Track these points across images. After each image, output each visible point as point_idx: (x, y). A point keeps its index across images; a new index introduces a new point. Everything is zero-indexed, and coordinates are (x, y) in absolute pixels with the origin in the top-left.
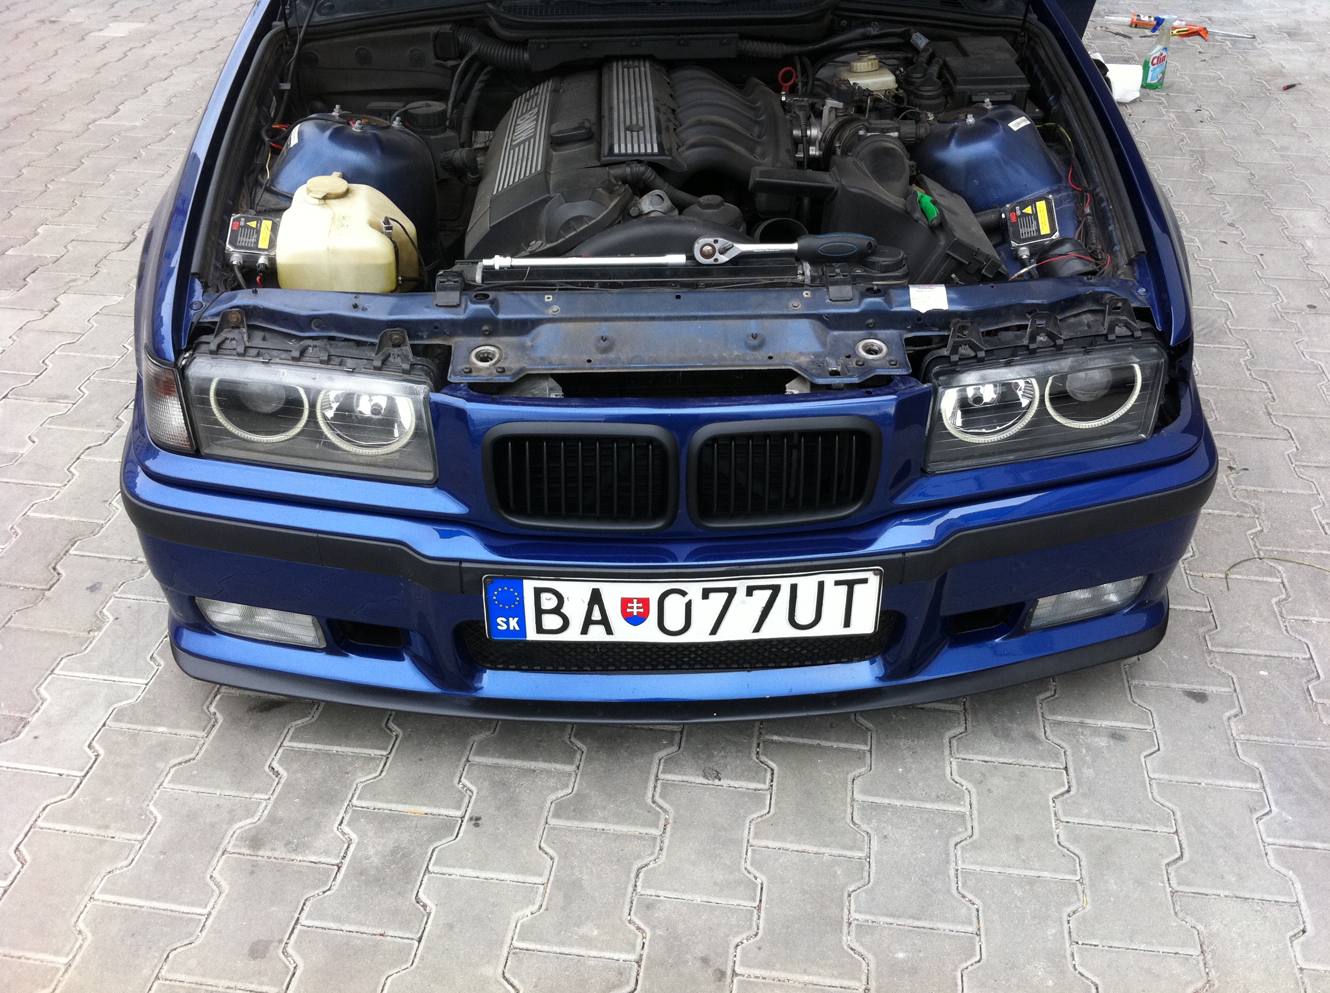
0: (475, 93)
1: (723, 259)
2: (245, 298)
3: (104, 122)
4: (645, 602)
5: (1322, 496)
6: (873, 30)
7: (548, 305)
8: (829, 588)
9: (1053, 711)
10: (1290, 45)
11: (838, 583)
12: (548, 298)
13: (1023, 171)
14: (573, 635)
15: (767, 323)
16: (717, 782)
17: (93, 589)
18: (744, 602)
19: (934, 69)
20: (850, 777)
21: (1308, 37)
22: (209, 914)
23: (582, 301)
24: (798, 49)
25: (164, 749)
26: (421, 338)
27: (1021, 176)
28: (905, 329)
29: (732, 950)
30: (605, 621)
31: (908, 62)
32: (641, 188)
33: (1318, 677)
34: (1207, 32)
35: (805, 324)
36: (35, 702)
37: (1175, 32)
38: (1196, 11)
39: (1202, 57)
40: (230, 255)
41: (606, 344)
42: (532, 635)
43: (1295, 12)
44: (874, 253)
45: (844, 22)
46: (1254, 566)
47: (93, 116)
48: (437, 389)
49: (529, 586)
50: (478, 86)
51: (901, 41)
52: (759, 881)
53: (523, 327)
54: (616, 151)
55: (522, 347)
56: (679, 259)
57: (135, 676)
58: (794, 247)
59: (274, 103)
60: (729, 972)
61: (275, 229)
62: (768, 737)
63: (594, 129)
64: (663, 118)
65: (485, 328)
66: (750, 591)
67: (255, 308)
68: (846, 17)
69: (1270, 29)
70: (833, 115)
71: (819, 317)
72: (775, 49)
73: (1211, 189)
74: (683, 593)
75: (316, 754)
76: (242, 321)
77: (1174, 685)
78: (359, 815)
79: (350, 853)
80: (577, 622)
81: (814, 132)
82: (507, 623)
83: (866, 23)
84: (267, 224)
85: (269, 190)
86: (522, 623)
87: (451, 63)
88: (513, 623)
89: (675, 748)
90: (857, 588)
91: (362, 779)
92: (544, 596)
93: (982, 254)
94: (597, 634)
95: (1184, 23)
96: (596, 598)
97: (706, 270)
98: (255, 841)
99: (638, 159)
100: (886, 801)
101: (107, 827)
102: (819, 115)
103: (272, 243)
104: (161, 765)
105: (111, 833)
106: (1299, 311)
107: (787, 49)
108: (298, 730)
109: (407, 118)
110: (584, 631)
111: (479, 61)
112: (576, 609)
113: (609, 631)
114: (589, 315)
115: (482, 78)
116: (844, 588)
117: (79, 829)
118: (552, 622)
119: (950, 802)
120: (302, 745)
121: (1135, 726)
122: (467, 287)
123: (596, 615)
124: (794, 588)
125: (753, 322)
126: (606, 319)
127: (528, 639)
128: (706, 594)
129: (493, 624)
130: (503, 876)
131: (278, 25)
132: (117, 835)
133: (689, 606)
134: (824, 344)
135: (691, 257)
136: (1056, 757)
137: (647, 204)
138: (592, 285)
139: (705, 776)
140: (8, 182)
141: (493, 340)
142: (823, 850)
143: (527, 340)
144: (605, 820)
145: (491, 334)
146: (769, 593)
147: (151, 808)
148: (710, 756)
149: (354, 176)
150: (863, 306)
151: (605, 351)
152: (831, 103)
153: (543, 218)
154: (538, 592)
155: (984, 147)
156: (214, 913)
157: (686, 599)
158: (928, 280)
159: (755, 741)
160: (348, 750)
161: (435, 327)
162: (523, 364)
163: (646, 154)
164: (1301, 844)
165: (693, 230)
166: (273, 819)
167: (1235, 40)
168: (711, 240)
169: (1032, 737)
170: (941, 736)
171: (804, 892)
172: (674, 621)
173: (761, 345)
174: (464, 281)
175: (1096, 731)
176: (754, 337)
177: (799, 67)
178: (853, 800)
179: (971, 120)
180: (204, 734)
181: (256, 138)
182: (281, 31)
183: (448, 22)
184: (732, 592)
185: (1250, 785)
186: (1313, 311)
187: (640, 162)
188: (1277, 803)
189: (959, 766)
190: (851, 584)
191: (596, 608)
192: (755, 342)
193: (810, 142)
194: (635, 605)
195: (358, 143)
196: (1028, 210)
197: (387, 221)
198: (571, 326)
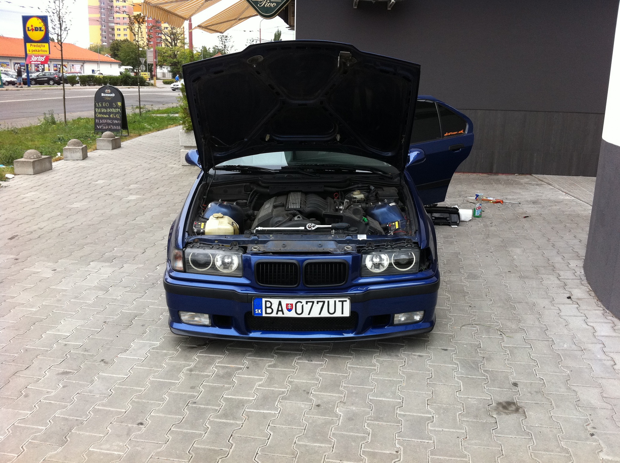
0: (254, 200)
1: (313, 229)
2: (199, 237)
3: (131, 222)
4: (292, 305)
5: (496, 313)
6: (360, 185)
7: (271, 237)
8: (337, 302)
9: (404, 351)
10: (533, 206)
11: (339, 301)
12: (271, 236)
13: (393, 215)
14: (274, 315)
15: (323, 242)
16: (311, 362)
17: (143, 326)
18: (316, 306)
19: (374, 194)
20: (347, 362)
21: (540, 203)
22: (180, 382)
23: (279, 236)
24: (340, 189)
25: (166, 355)
26: (241, 244)
27: (393, 216)
28: (356, 244)
29: (311, 389)
30: (282, 311)
31: (369, 192)
32: (294, 215)
33: (481, 347)
34: (503, 202)
35: (333, 242)
36: (130, 346)
37: (491, 202)
38: (502, 196)
39: (499, 209)
40: (194, 229)
41: (284, 246)
42: (264, 315)
43: (539, 196)
44: (349, 228)
45: (352, 183)
46: (469, 326)
47: (128, 221)
48: (244, 254)
49: (264, 300)
50: (255, 198)
51: (367, 188)
52: (320, 379)
53: (264, 242)
54: (289, 207)
55: (264, 247)
56: (303, 228)
57: (157, 342)
58: (330, 226)
59: (202, 201)
60: (310, 393)
61: (205, 225)
62: (326, 355)
63: (285, 203)
64: (302, 203)
65: (256, 242)
66: (318, 302)
67: (201, 238)
68: (353, 182)
69: (527, 201)
70: (347, 203)
71: (335, 241)
72: (334, 189)
73: (488, 243)
74: (301, 302)
75: (206, 356)
76: (198, 241)
77: (439, 348)
78: (216, 367)
79: (215, 373)
80: (275, 311)
81: (341, 207)
82: (258, 311)
83: (358, 184)
84: (203, 224)
85: (203, 218)
86: (262, 311)
87: (248, 193)
88: (260, 311)
89: (301, 356)
90: (344, 303)
91: (218, 360)
92: (268, 303)
93: (377, 230)
94: (280, 315)
95: (495, 199)
96: (280, 304)
97: (309, 231)
98: (191, 370)
99: (295, 209)
100: (355, 366)
101: (152, 368)
102: (343, 204)
103: (204, 227)
104: (165, 357)
105: (153, 369)
106: (505, 273)
107: (337, 190)
108: (200, 352)
109: (237, 204)
110: (277, 314)
111: (256, 192)
112: (275, 307)
113: (283, 314)
114: (281, 239)
115: (256, 196)
116: (341, 303)
117: (144, 368)
118: (269, 311)
119: (373, 367)
120: (202, 355)
121: (426, 354)
122: (252, 233)
123: (280, 309)
124: (328, 302)
125: (320, 241)
126: (285, 240)
127: (263, 316)
128: (307, 303)
129: (255, 311)
130: (254, 377)
131: (203, 183)
132: (155, 369)
133: (303, 306)
134: (337, 247)
135: (306, 228)
136: (403, 359)
137: (296, 218)
138: (282, 234)
139: (308, 361)
140: (103, 237)
141: (257, 245)
142: (337, 374)
143: (266, 245)
144: (281, 368)
145: (256, 244)
146: (322, 303)
147: (163, 364)
148: (310, 358)
149: (225, 214)
150: (346, 239)
151: (284, 247)
152: (346, 200)
153: (271, 222)
154: (266, 302)
155: (384, 210)
156: (181, 382)
157: (302, 304)
158: (362, 233)
159: (322, 355)
160: (214, 355)
161: (244, 242)
162: (265, 250)
163: (297, 208)
164: (465, 376)
165: (307, 222)
166: (195, 367)
167: (512, 204)
168: (310, 224)
169: (397, 356)
170: (373, 355)
171: (331, 381)
172: (299, 311)
173: (322, 246)
174: (251, 232)
175: (415, 355)
176: (320, 245)
177: (340, 194)
178: (347, 366)
179: (380, 203)
180: (176, 352)
181: (199, 208)
182: (205, 184)
183: (248, 182)
184: (313, 302)
185: (454, 366)
186: (509, 273)
187: (295, 210)
188: (460, 369)
189: (376, 361)
190: (343, 302)
191: (280, 306)
192: (320, 246)
193: (341, 210)
194: (289, 306)
195: (225, 207)
196: (394, 224)
197: (232, 223)
198: (276, 242)
